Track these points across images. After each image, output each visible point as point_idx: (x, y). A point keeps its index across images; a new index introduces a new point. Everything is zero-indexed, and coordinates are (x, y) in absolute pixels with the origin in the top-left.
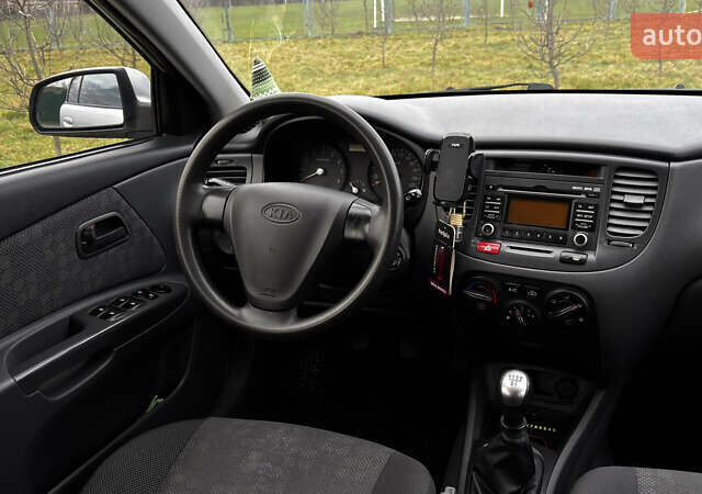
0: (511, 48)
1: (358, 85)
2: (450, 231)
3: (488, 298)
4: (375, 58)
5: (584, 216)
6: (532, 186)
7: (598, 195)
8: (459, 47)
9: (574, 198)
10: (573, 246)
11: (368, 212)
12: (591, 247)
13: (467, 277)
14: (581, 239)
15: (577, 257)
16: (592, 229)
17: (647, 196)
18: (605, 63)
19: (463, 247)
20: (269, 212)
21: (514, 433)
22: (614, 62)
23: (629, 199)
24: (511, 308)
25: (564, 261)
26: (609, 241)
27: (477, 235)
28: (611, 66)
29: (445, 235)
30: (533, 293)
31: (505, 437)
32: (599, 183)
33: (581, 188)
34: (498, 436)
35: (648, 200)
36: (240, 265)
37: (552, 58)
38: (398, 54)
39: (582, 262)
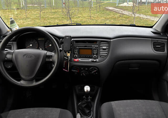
0: (57, 13)
1: (21, 22)
2: (68, 57)
3: (77, 71)
4: (24, 15)
5: (95, 52)
6: (84, 46)
7: (97, 47)
8: (45, 13)
9: (93, 48)
10: (93, 58)
11: (51, 54)
12: (97, 58)
13: (72, 67)
14: (95, 57)
15: (95, 60)
16: (97, 54)
17: (107, 47)
18: (79, 17)
19: (70, 60)
20: (25, 56)
21: (87, 99)
22: (81, 17)
23: (103, 48)
24: (82, 73)
25: (92, 61)
26: (100, 56)
27: (73, 58)
28: (80, 18)
29: (66, 58)
30: (86, 69)
31: (85, 100)
32: (97, 45)
33: (94, 46)
34: (84, 100)
35: (107, 48)
36: (18, 70)
37: (70, 16)
38: (30, 14)
39: (96, 61)
